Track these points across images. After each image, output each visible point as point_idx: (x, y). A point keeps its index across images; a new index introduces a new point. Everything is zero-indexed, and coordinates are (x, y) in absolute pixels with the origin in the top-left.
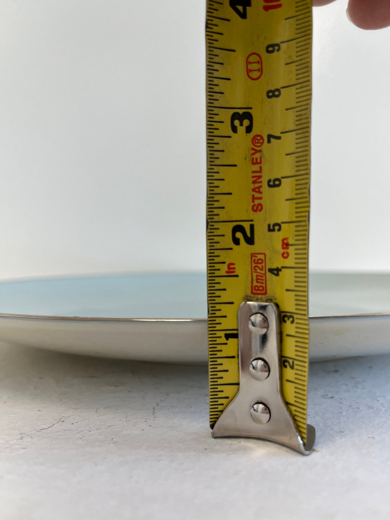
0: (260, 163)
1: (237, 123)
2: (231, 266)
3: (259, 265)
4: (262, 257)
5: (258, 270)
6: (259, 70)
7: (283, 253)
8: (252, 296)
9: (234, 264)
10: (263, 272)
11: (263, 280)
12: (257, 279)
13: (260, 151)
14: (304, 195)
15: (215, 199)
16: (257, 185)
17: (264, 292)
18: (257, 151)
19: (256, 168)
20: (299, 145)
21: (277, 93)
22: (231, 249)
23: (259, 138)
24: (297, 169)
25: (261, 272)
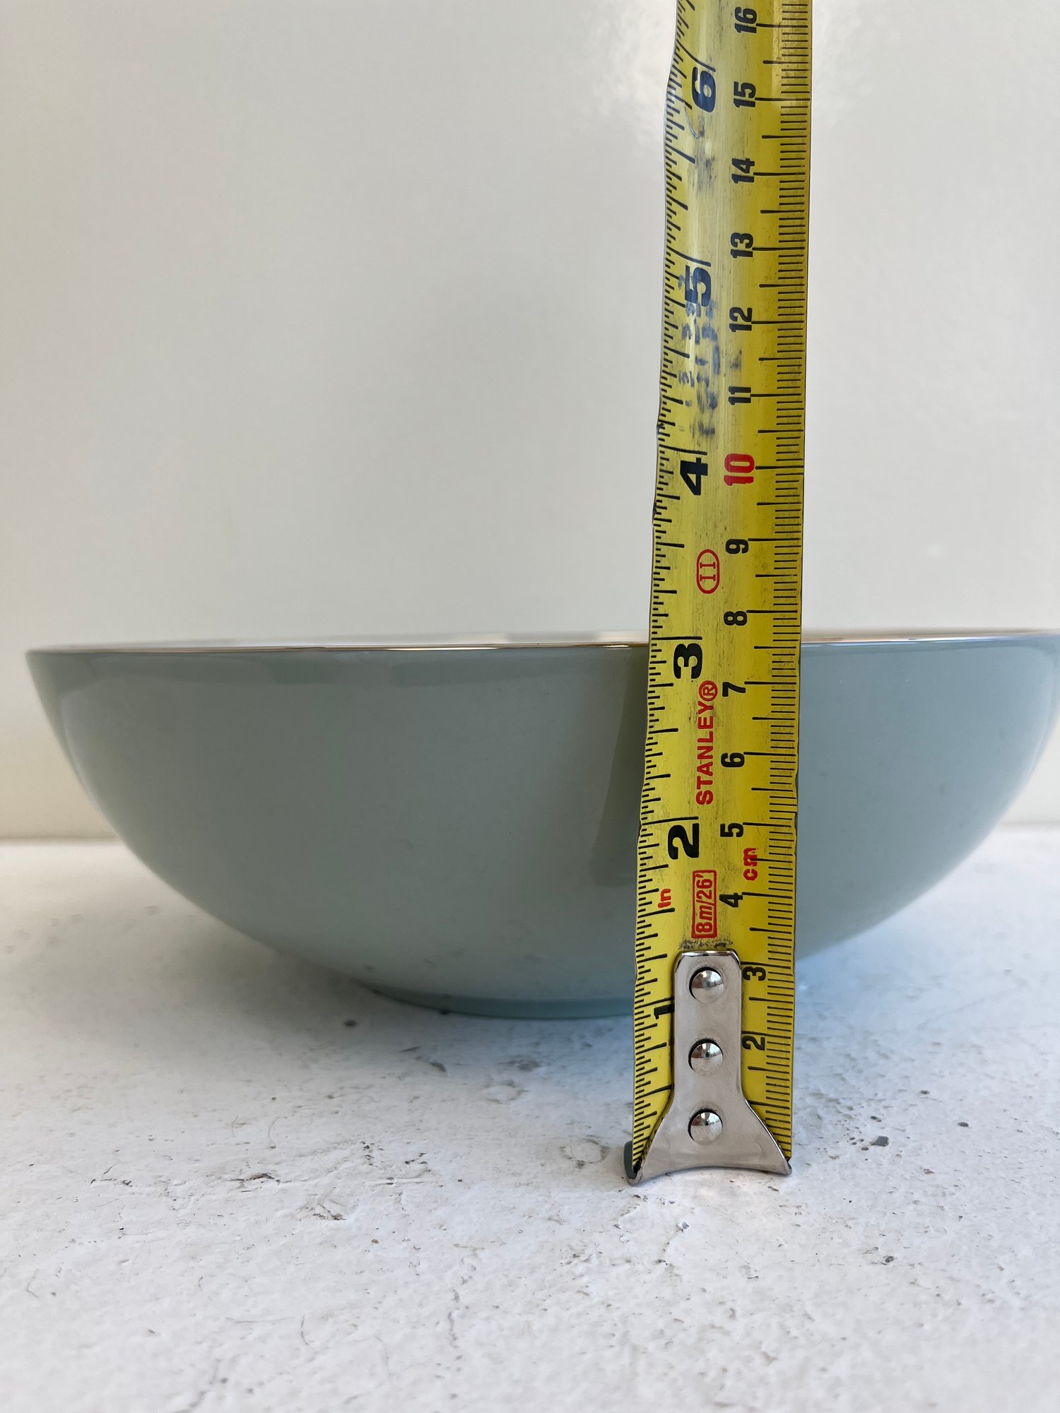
1: (681, 661)
2: (666, 895)
3: (705, 890)
4: (710, 876)
6: (713, 578)
7: (748, 871)
8: (694, 940)
9: (668, 891)
11: (710, 913)
12: (702, 912)
13: (711, 708)
14: (787, 787)
17: (712, 932)
18: (706, 708)
19: (704, 733)
20: (778, 708)
21: (740, 618)
22: (667, 866)
23: (710, 687)
24: (774, 744)
25: (709, 900)
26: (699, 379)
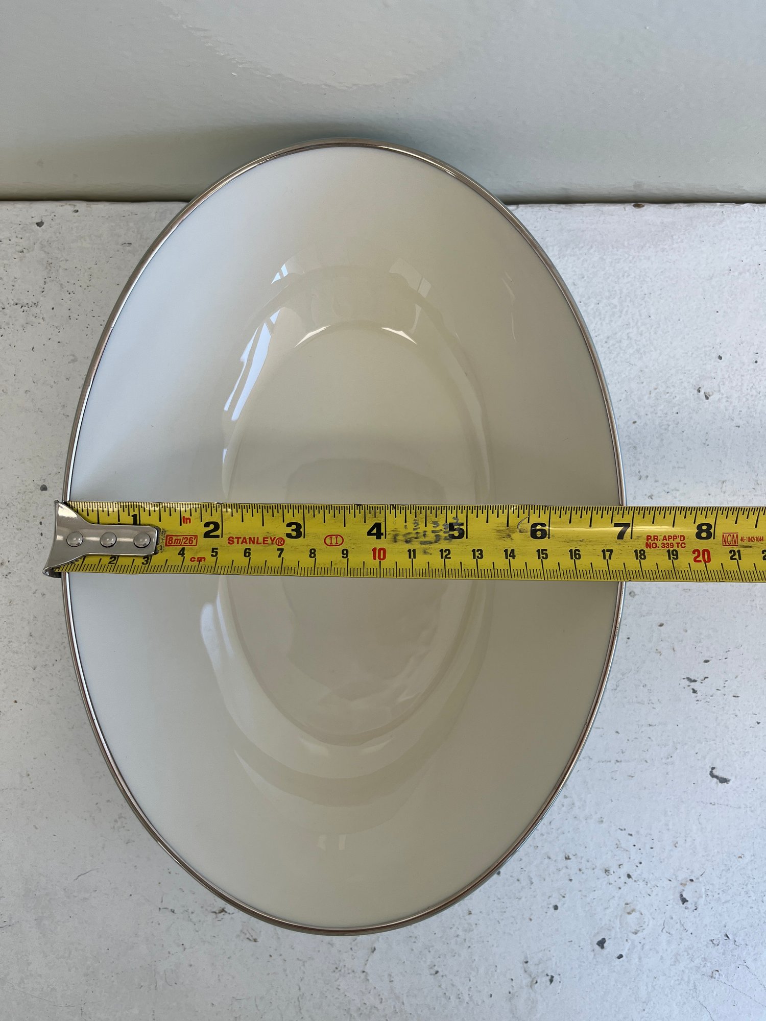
0: (264, 543)
1: (294, 527)
2: (188, 520)
3: (188, 541)
4: (194, 543)
5: (184, 541)
6: (331, 543)
7: (194, 558)
8: (166, 535)
9: (190, 522)
11: (177, 543)
12: (178, 539)
13: (272, 543)
15: (238, 509)
16: (248, 541)
17: (168, 544)
18: (272, 541)
19: (261, 540)
21: (313, 555)
22: (201, 521)
23: (282, 543)
24: (254, 567)
25: (183, 543)
26: (417, 533)
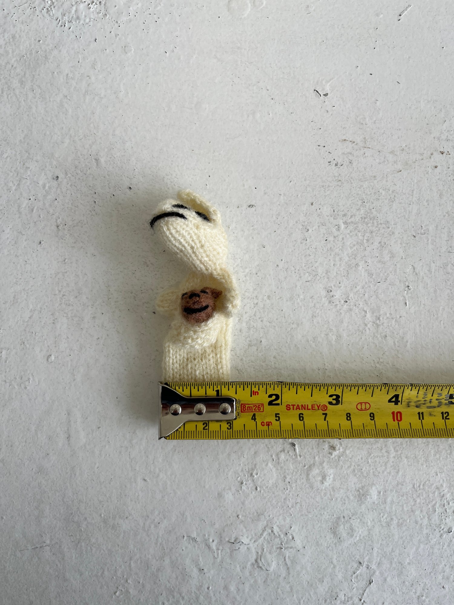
0: (312, 409)
1: (334, 397)
2: (257, 393)
3: (257, 408)
4: (262, 410)
5: (254, 408)
6: (361, 409)
7: (264, 423)
8: (240, 404)
10: (253, 411)
11: (249, 410)
12: (249, 407)
13: (319, 409)
14: (294, 435)
15: (294, 386)
16: (300, 407)
17: (243, 411)
18: (318, 407)
19: (310, 407)
20: (320, 432)
21: (349, 418)
22: (266, 393)
23: (325, 408)
24: (308, 431)
25: (253, 410)
26: (425, 400)
